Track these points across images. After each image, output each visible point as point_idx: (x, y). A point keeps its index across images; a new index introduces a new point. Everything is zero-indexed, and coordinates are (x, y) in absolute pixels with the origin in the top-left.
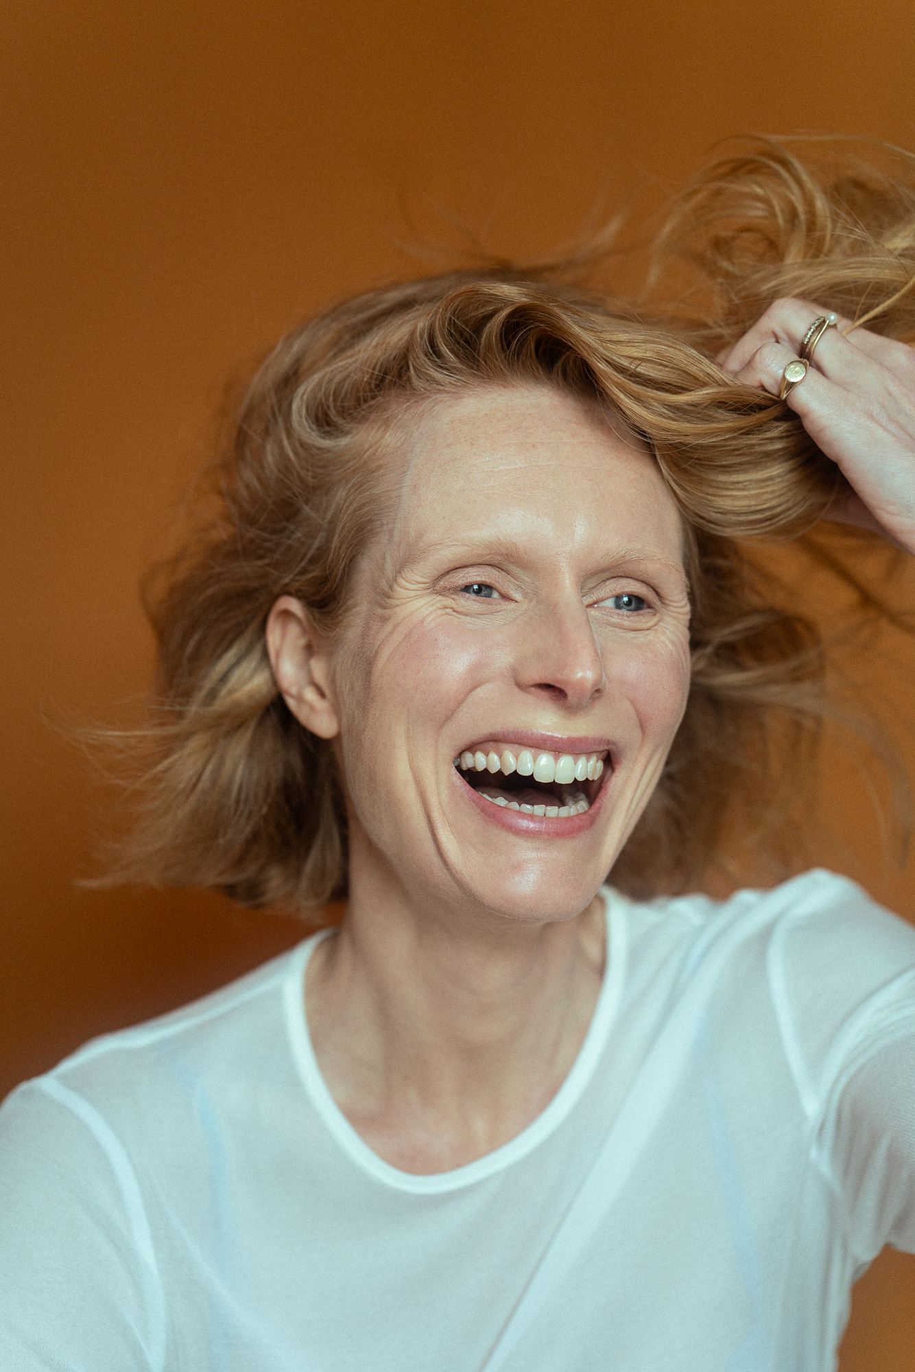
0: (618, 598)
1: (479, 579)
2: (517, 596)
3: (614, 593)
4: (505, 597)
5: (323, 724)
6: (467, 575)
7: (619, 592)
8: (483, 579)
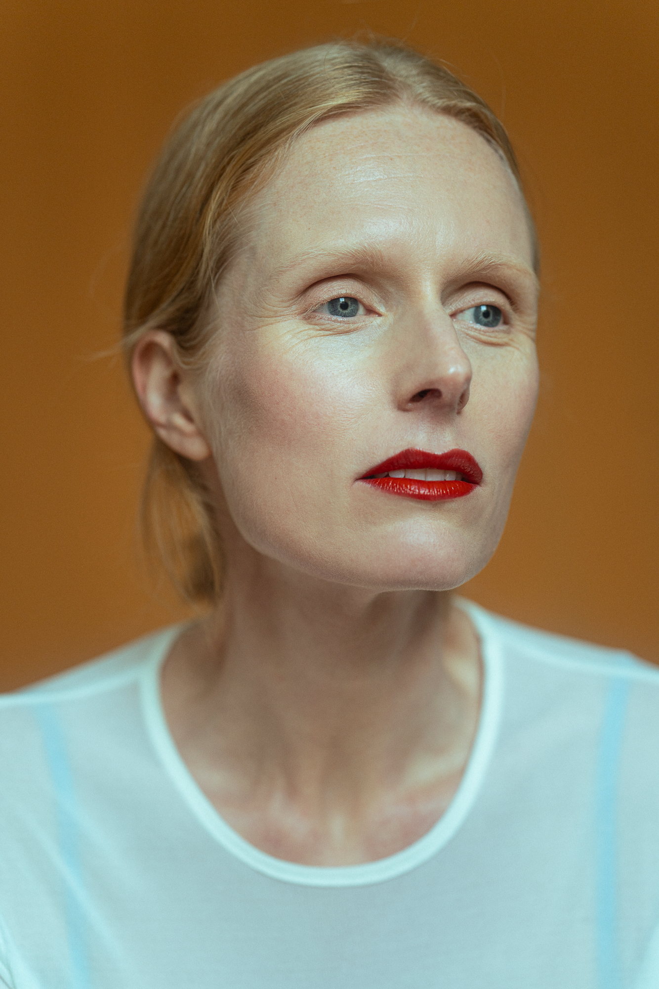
0: (478, 307)
1: (343, 292)
2: (381, 309)
3: (473, 303)
4: (370, 311)
5: (195, 449)
6: (331, 289)
7: (478, 301)
8: (348, 292)
